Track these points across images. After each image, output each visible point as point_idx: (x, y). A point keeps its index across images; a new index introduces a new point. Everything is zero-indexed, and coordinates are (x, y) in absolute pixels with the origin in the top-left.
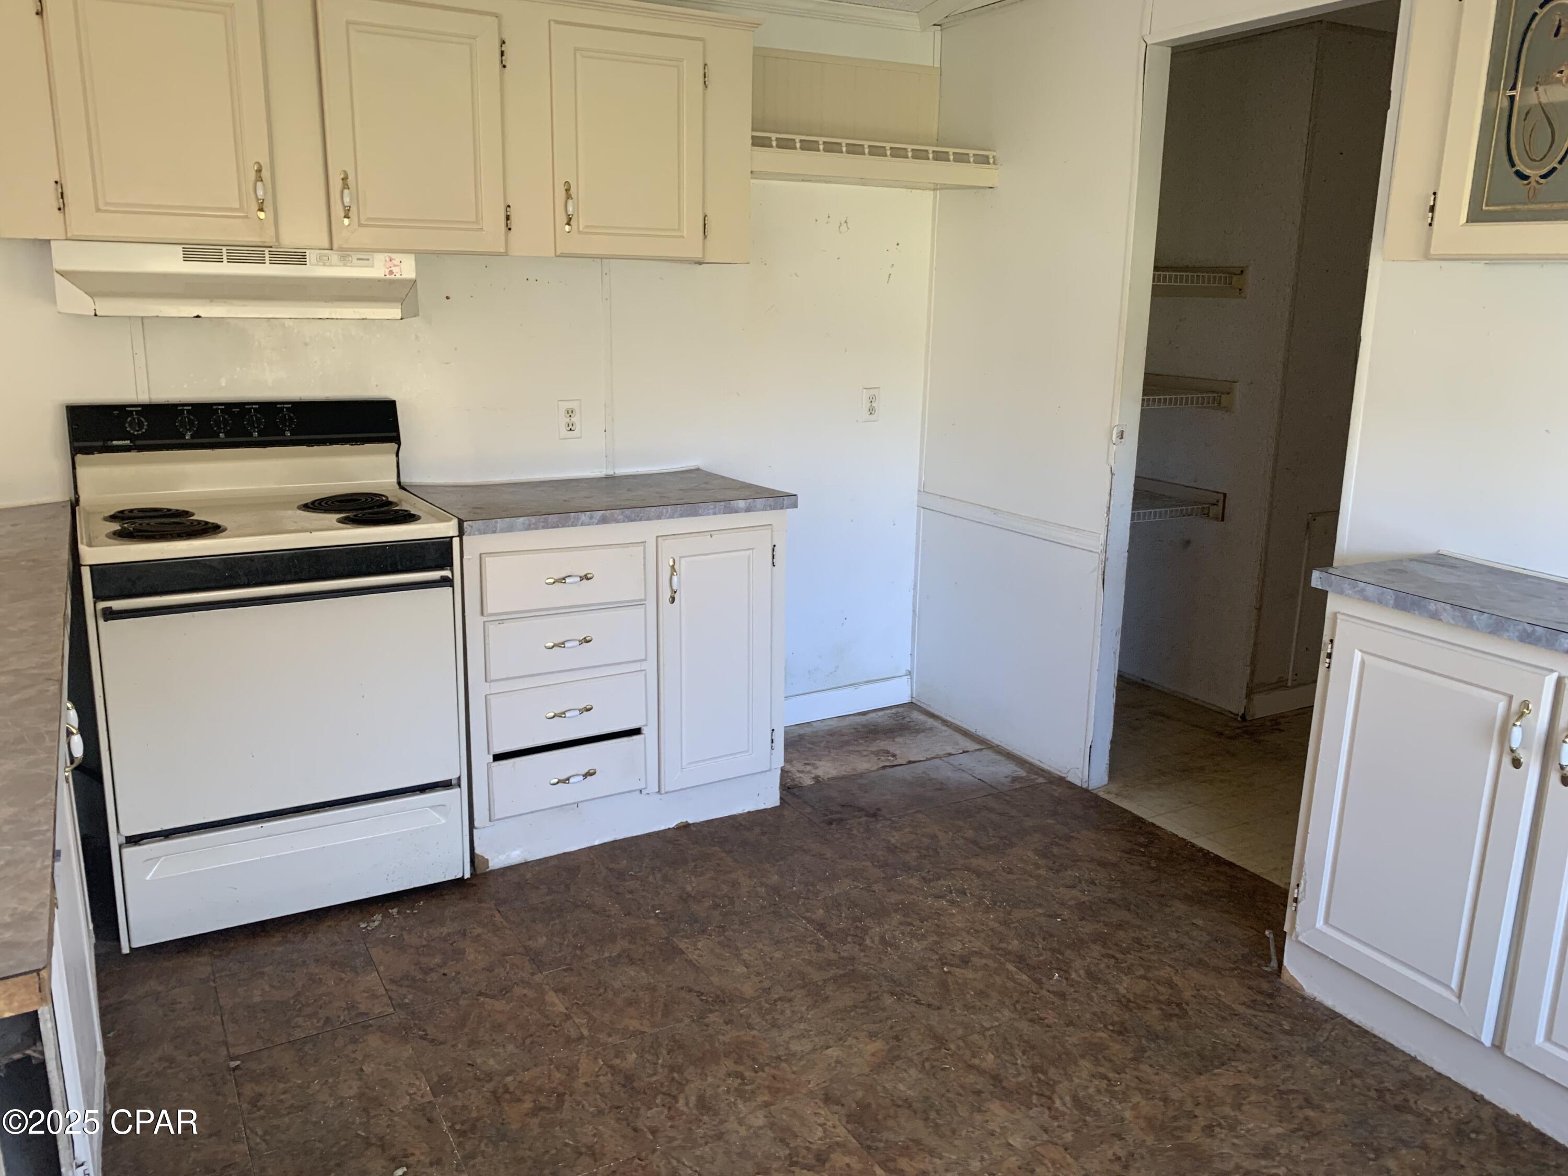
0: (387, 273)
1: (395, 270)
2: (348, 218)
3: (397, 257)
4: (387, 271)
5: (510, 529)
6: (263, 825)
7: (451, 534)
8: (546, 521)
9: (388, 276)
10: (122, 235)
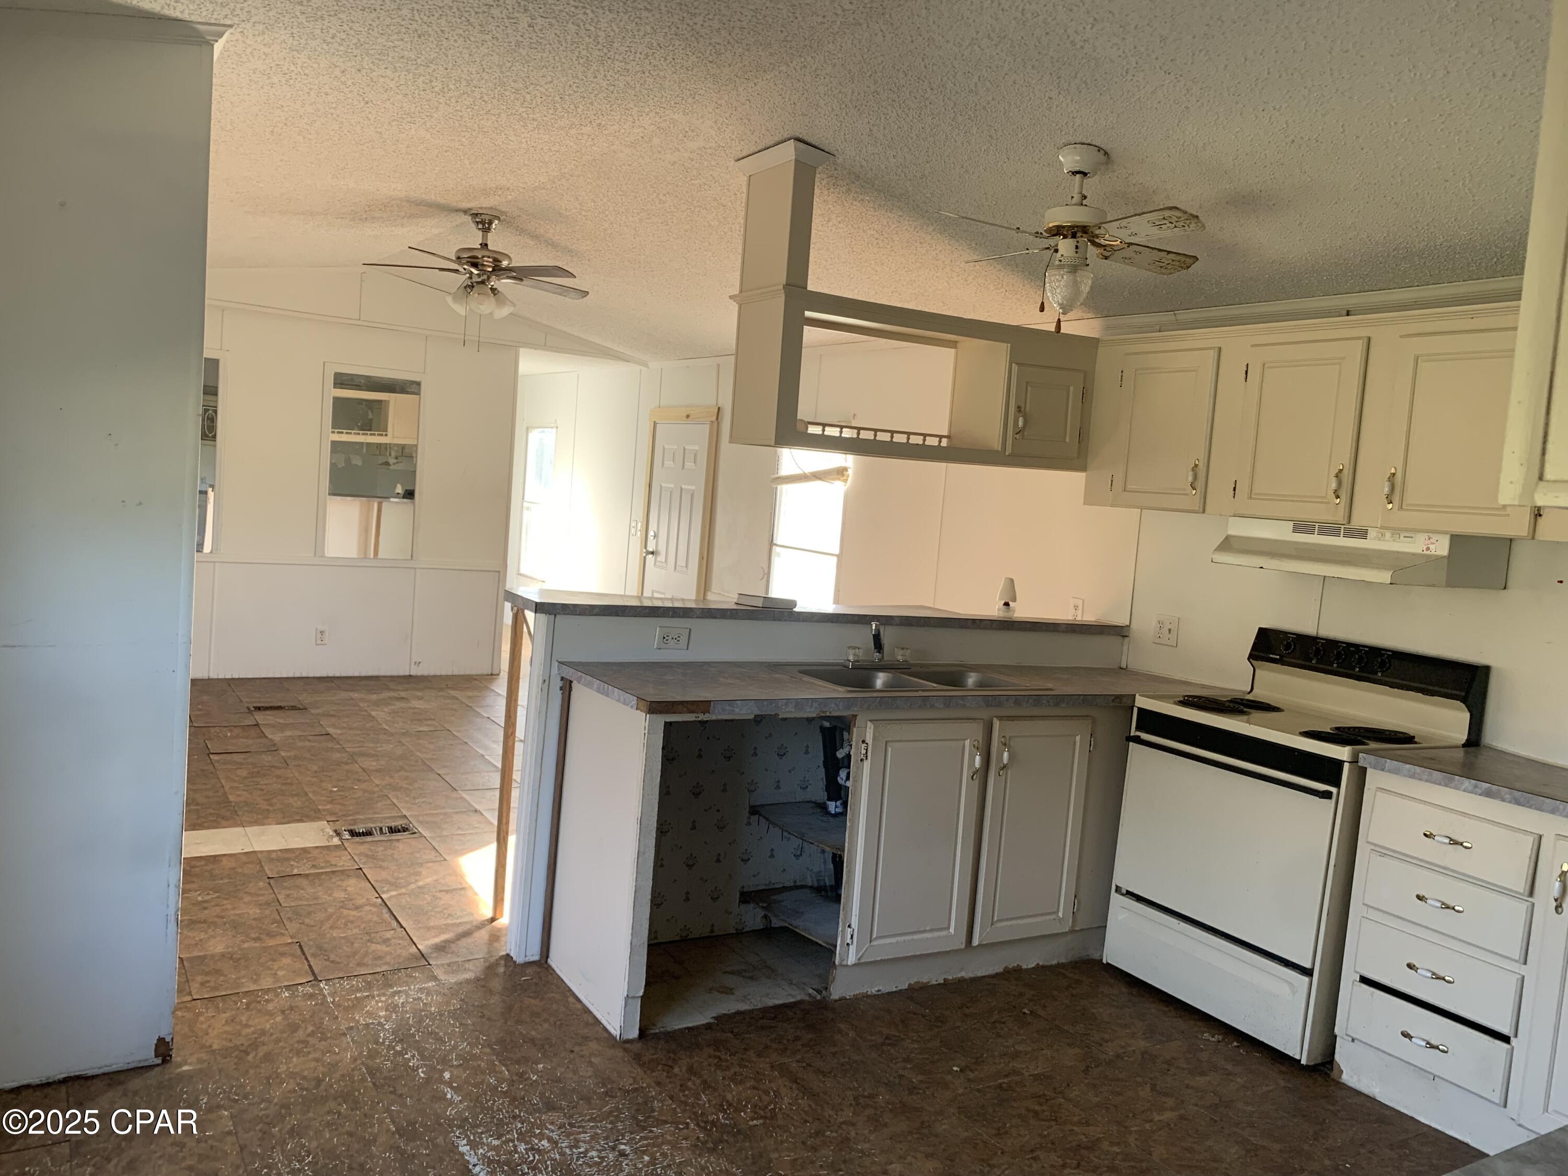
0: (1425, 549)
1: (1432, 547)
2: (1391, 503)
3: (1435, 537)
4: (1425, 547)
5: (1396, 772)
6: (1181, 923)
7: (1345, 759)
8: (1430, 775)
9: (1425, 552)
10: (1258, 514)
